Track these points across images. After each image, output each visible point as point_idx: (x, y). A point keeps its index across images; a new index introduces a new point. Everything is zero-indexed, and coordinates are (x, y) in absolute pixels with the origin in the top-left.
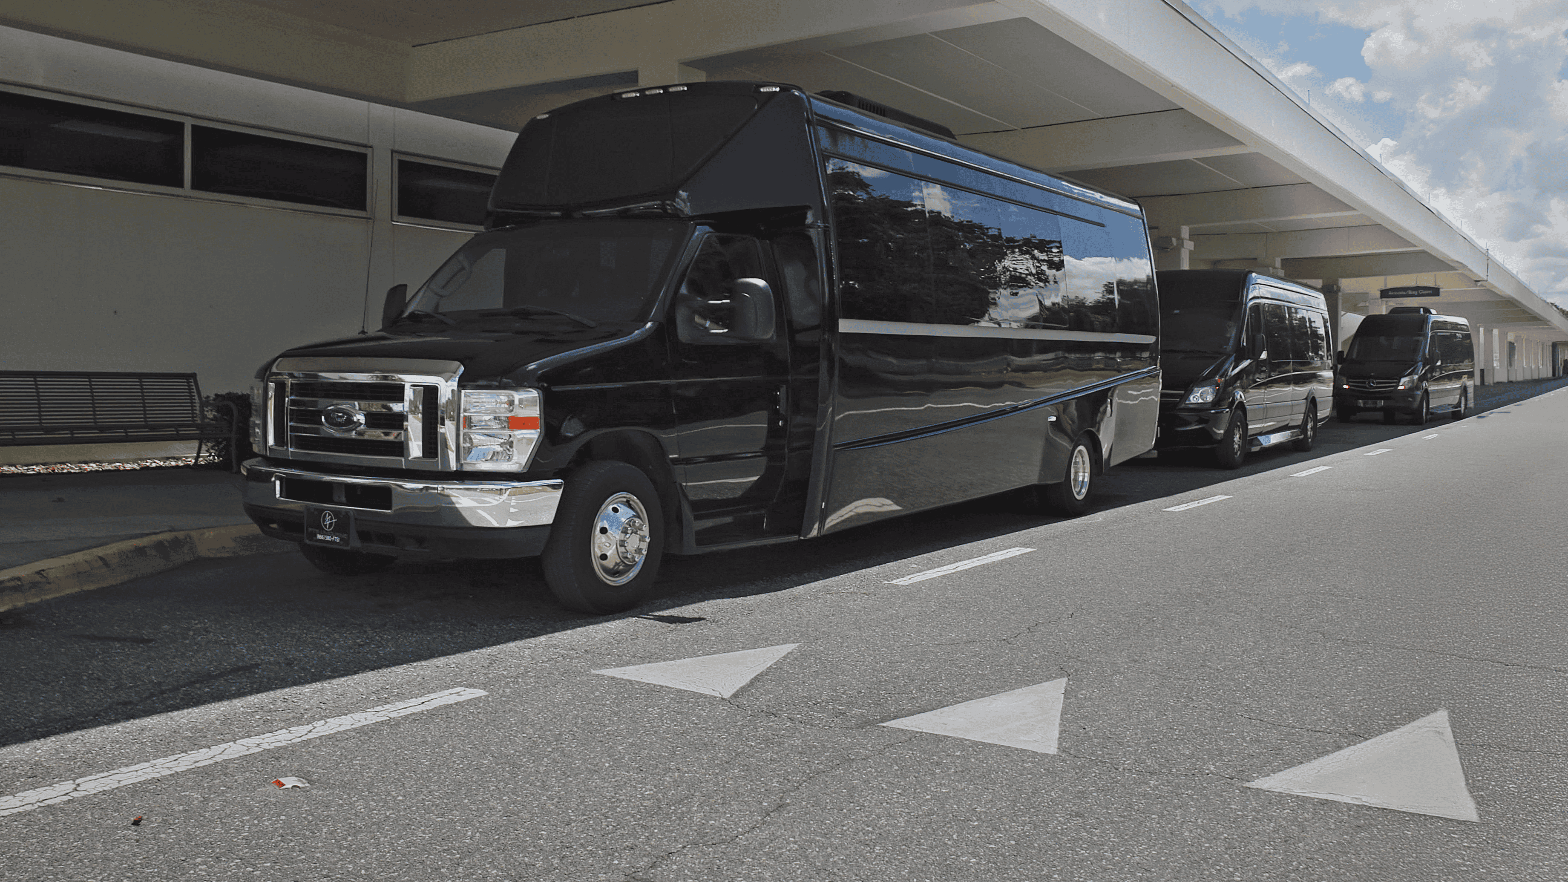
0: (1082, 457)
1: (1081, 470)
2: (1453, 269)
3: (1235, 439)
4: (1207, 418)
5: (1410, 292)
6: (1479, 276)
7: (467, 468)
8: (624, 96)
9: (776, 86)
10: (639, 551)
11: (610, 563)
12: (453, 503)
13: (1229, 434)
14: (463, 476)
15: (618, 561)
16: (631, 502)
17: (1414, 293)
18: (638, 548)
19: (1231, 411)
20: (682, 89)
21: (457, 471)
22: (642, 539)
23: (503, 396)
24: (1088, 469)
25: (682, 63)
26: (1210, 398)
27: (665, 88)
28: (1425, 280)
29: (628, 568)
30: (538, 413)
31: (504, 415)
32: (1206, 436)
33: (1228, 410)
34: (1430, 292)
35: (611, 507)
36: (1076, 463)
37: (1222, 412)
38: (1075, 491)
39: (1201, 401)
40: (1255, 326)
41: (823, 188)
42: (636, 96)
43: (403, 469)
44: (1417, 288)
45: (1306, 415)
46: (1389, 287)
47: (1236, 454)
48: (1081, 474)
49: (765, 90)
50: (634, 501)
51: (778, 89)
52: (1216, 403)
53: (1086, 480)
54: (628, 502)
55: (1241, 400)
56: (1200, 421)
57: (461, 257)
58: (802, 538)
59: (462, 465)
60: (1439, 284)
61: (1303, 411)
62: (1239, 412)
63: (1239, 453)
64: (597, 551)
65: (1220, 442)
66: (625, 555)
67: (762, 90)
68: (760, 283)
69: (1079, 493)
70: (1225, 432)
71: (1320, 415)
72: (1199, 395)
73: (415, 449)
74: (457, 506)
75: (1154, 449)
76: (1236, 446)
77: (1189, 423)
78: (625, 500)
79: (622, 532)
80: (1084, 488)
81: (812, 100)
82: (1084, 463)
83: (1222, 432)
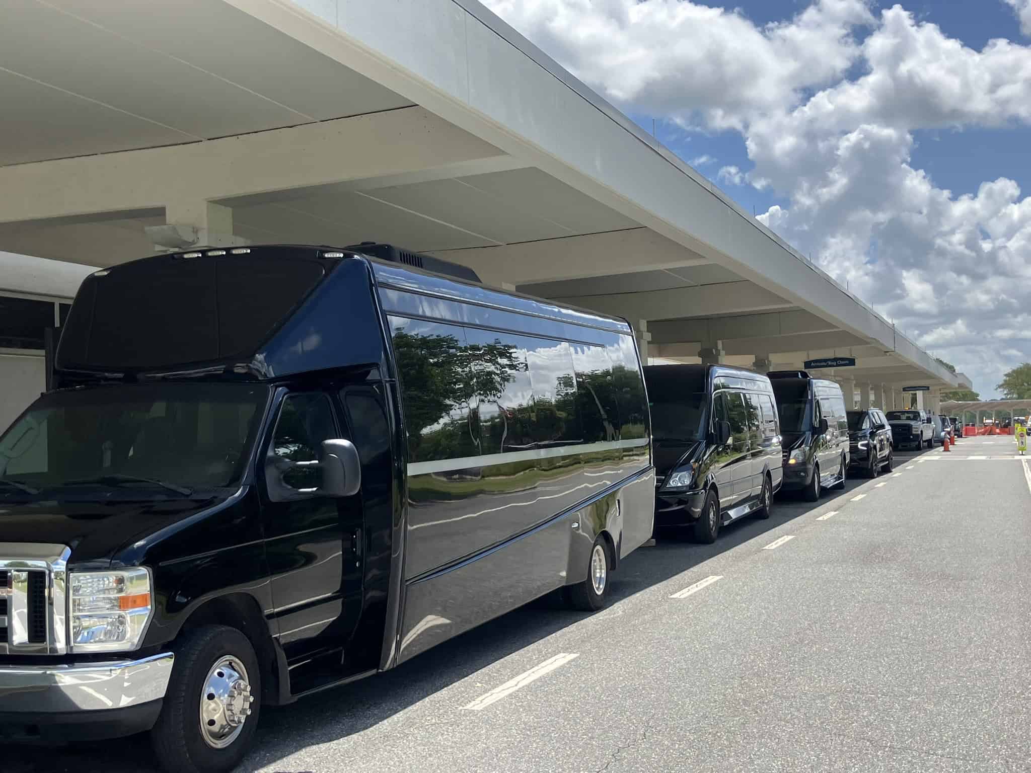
0: (599, 555)
1: (598, 567)
2: (867, 343)
3: (711, 516)
4: (686, 500)
5: (830, 363)
6: (887, 347)
7: (76, 651)
8: (186, 256)
9: (340, 252)
10: (243, 711)
11: (215, 728)
12: (56, 682)
13: (705, 512)
14: (72, 659)
15: (225, 723)
16: (233, 664)
17: (833, 363)
18: (242, 709)
19: (706, 492)
20: (245, 252)
21: (67, 655)
22: (246, 699)
23: (111, 577)
24: (604, 567)
25: (210, 202)
26: (687, 482)
27: (228, 250)
28: (842, 353)
29: (233, 729)
30: (149, 589)
31: (114, 595)
32: (686, 515)
33: (703, 491)
34: (847, 362)
35: (216, 673)
36: (595, 561)
37: (698, 493)
38: (595, 586)
39: (679, 485)
40: (720, 412)
41: (388, 346)
42: (198, 257)
43: (7, 655)
44: (835, 359)
45: (764, 487)
46: (812, 358)
47: (712, 529)
48: (598, 571)
49: (329, 256)
50: (235, 662)
51: (342, 255)
52: (694, 486)
53: (604, 575)
54: (230, 664)
55: (713, 481)
56: (680, 502)
57: (28, 418)
58: (380, 671)
59: (72, 648)
60: (854, 355)
61: (761, 484)
62: (713, 492)
63: (714, 528)
64: (205, 717)
65: (697, 520)
66: (232, 718)
67: (326, 255)
68: (345, 443)
69: (598, 589)
70: (703, 510)
71: (774, 484)
72: (677, 479)
73: (20, 634)
74: (60, 684)
75: (652, 538)
76: (712, 522)
77: (670, 505)
78: (228, 663)
79: (229, 696)
80: (602, 583)
81: (372, 263)
82: (600, 560)
83: (699, 510)
